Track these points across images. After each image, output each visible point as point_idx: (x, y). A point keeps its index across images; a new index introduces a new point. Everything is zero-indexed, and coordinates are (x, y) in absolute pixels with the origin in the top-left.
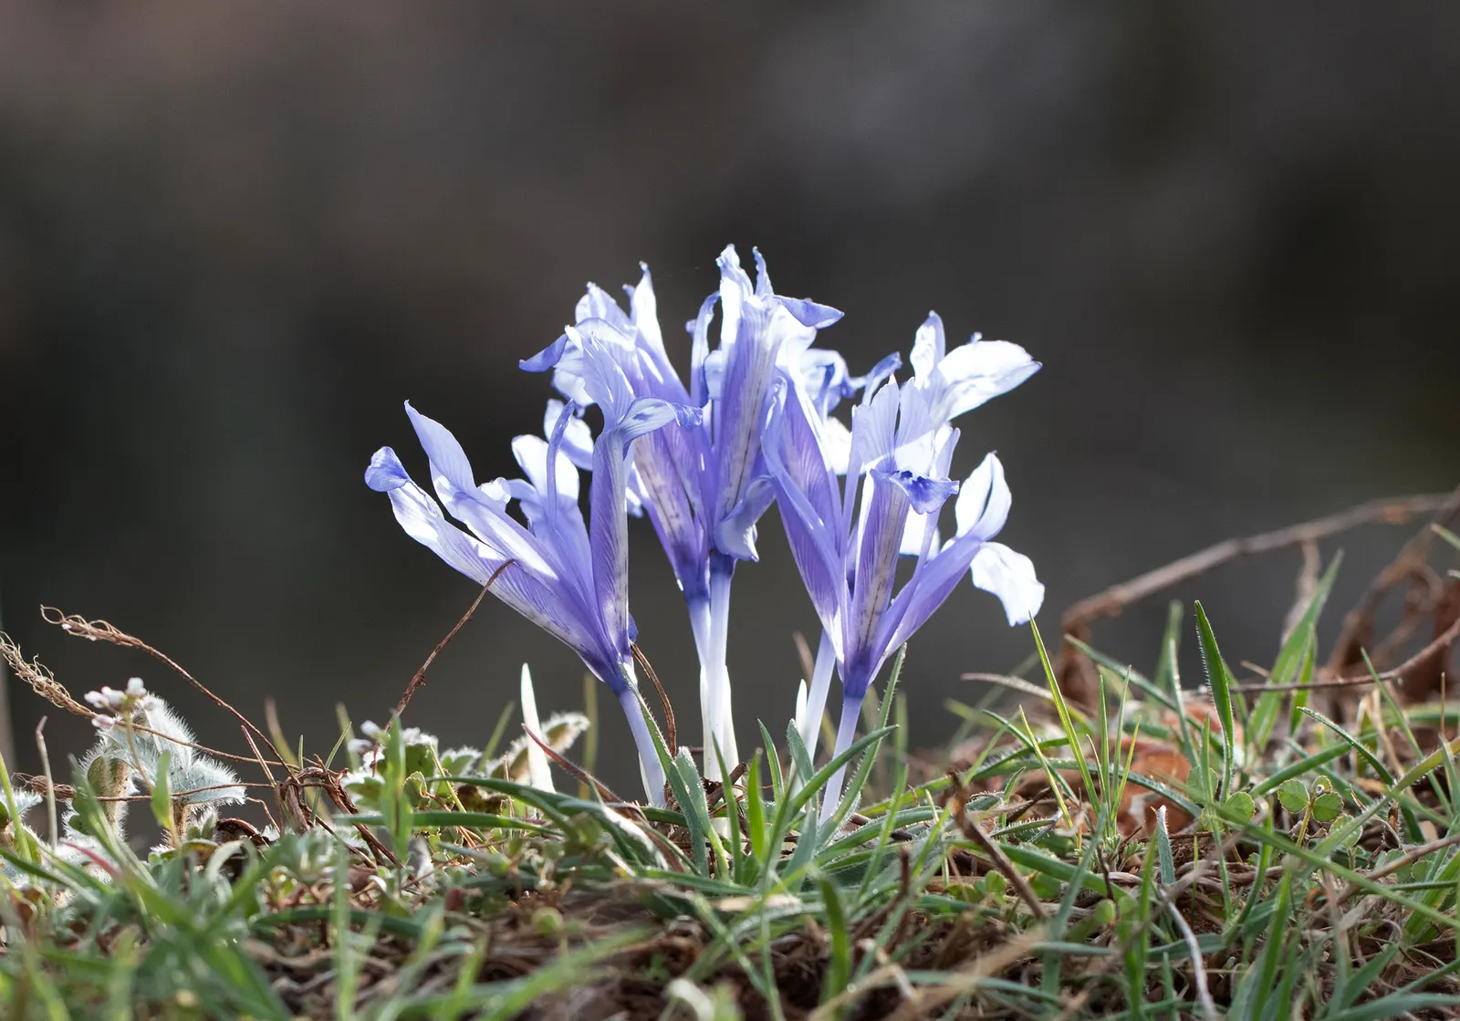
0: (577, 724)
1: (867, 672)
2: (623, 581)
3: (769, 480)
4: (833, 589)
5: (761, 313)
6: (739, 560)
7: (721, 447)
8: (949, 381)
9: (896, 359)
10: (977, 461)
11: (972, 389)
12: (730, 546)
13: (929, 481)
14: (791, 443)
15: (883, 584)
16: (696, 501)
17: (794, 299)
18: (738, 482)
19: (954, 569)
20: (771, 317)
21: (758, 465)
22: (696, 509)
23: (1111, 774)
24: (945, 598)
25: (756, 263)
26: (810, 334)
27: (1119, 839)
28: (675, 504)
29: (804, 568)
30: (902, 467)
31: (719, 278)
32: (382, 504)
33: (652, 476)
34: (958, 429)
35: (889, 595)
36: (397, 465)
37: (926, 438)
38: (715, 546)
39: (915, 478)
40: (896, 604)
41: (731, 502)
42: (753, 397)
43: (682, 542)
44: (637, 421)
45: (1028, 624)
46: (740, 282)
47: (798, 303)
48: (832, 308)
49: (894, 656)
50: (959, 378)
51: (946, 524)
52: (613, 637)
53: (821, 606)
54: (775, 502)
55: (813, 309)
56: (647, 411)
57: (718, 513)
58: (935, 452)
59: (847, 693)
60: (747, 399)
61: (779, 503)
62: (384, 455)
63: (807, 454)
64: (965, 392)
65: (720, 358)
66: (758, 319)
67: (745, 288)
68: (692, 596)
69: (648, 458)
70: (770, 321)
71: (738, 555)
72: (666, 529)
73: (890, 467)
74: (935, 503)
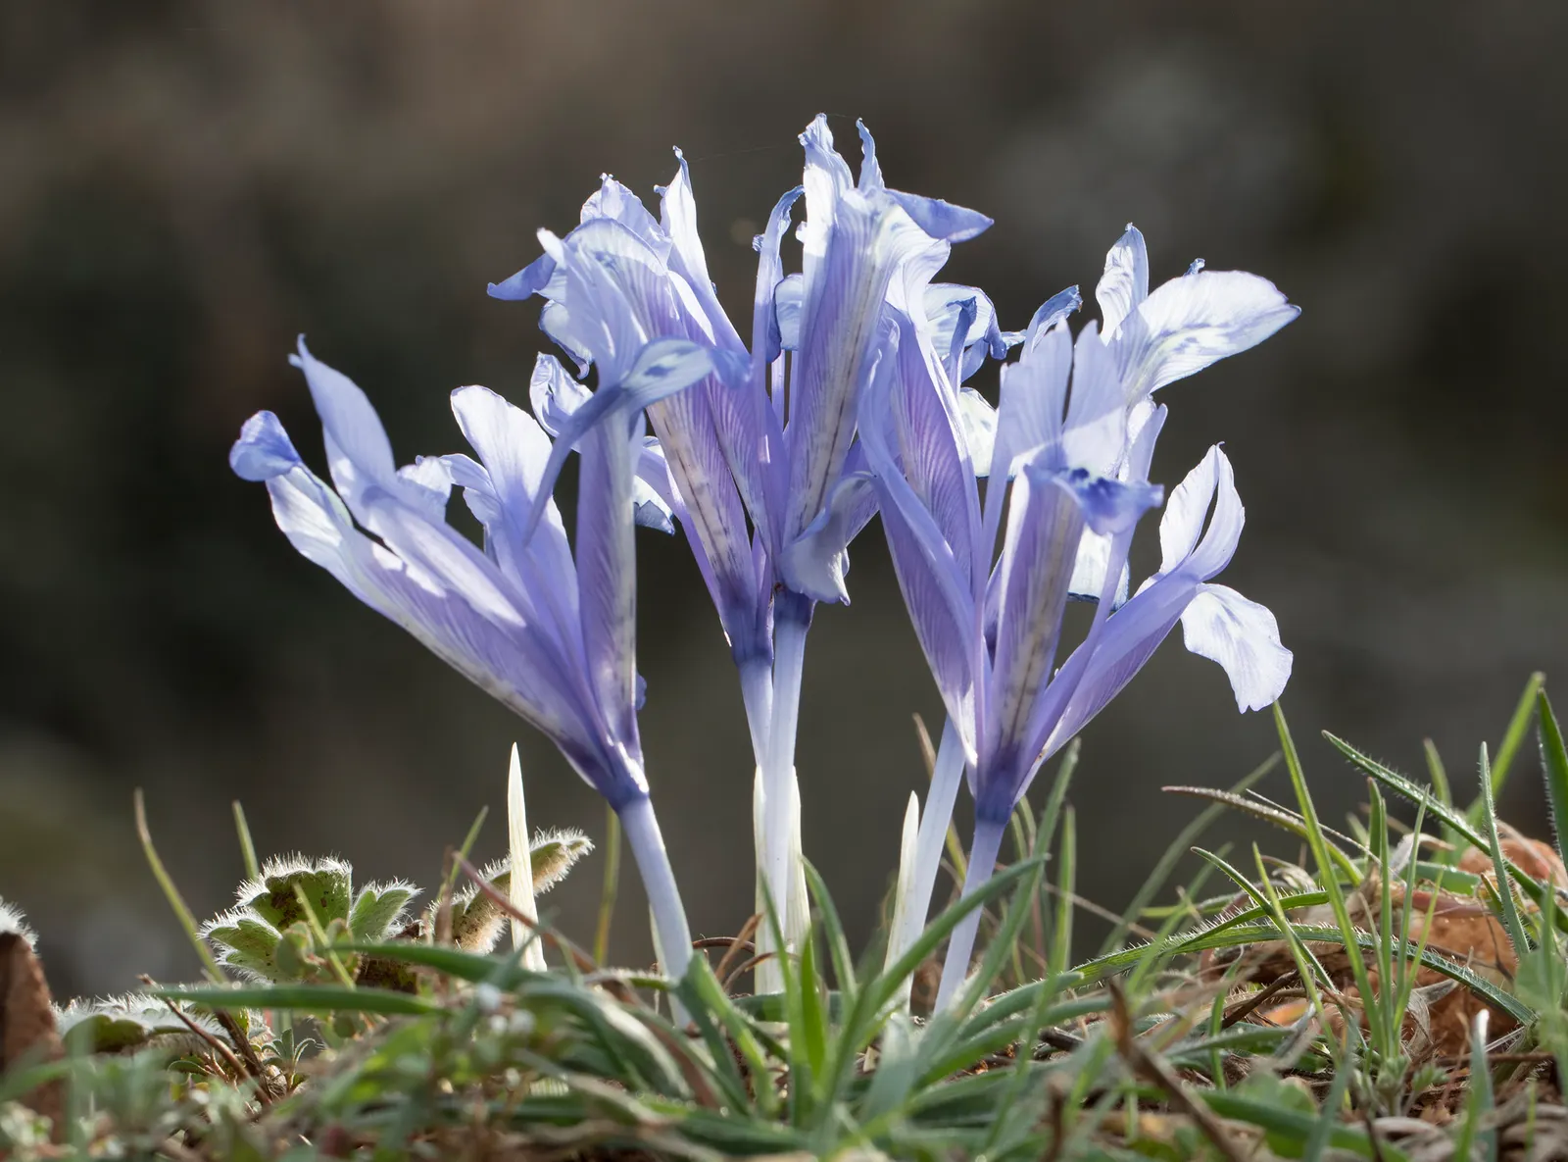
0: (574, 846)
1: (1013, 783)
2: (627, 630)
3: (869, 478)
4: (962, 654)
5: (864, 218)
6: (820, 603)
7: (796, 429)
8: (1154, 330)
9: (1074, 294)
10: (1194, 459)
11: (1193, 346)
12: (806, 581)
13: (1117, 486)
14: (906, 420)
15: (1041, 646)
16: (756, 509)
17: (916, 196)
18: (821, 482)
19: (1152, 623)
20: (880, 225)
21: (854, 455)
22: (755, 522)
23: (1395, 953)
24: (1138, 670)
25: (861, 142)
26: (942, 250)
27: (1406, 1062)
28: (723, 511)
29: (919, 617)
30: (1074, 463)
31: (803, 163)
32: (257, 498)
33: (688, 468)
34: (1164, 405)
35: (1051, 662)
36: (279, 439)
37: (1115, 418)
38: (783, 580)
39: (1093, 479)
40: (1061, 676)
41: (810, 511)
42: (849, 348)
43: (732, 571)
44: (650, 379)
45: (1268, 711)
46: (834, 172)
47: (922, 203)
48: (973, 211)
49: (1060, 755)
50: (1172, 327)
51: (1143, 553)
52: (611, 719)
53: (944, 679)
54: (878, 514)
55: (947, 213)
56: (666, 361)
57: (789, 528)
58: (1127, 439)
59: (982, 815)
60: (838, 353)
61: (882, 514)
62: (261, 423)
63: (931, 438)
64: (1180, 349)
65: (799, 286)
66: (858, 228)
67: (841, 177)
68: (745, 658)
69: (683, 439)
70: (878, 232)
71: (816, 594)
72: (709, 551)
73: (1054, 461)
74: (1125, 520)
